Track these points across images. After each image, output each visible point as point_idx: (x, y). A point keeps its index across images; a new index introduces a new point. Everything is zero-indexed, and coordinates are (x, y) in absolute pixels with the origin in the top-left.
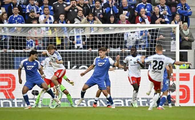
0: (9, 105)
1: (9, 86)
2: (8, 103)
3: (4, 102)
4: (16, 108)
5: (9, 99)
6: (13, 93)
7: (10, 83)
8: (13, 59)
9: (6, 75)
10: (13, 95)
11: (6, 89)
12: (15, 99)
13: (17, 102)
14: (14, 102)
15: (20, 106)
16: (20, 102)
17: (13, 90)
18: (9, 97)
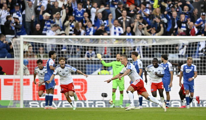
0: (81, 106)
1: (82, 89)
2: (81, 104)
3: (77, 104)
4: (88, 109)
5: (82, 100)
6: (85, 95)
7: (82, 86)
8: (85, 66)
9: (79, 80)
10: (84, 97)
11: (79, 92)
12: (87, 101)
13: (89, 104)
14: (86, 104)
15: (91, 106)
16: (91, 104)
17: (85, 92)
18: (81, 99)
